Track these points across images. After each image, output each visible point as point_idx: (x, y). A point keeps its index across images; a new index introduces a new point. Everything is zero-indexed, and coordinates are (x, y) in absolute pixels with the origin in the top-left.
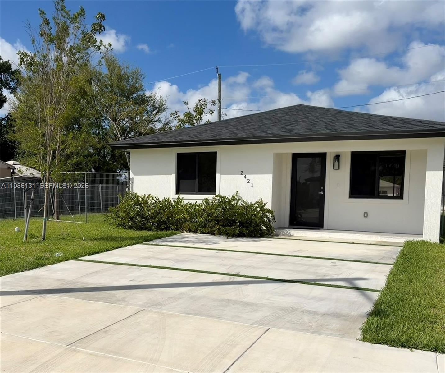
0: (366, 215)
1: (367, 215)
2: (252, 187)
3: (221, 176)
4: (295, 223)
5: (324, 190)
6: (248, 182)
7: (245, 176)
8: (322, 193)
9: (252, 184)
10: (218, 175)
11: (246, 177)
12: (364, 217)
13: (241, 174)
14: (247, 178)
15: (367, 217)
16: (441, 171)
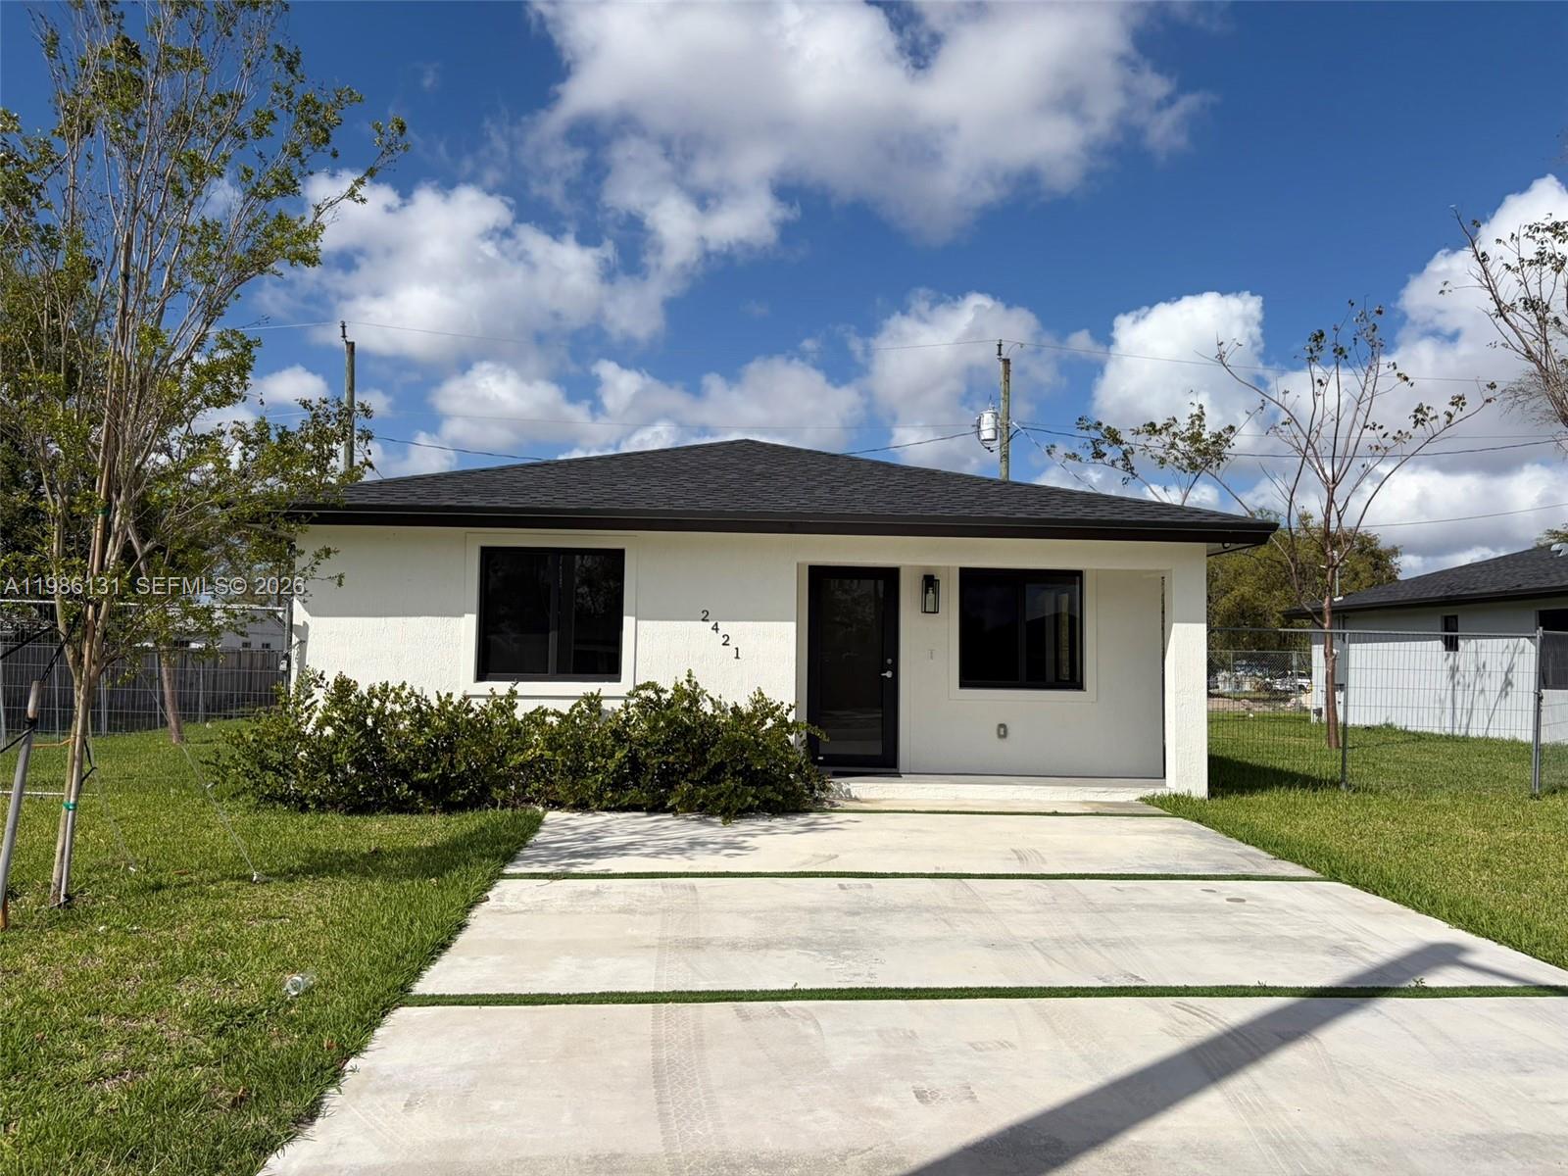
0: (1003, 731)
1: (1005, 732)
2: (737, 657)
3: (639, 622)
4: (821, 758)
5: (895, 668)
6: (724, 644)
7: (716, 624)
8: (889, 674)
9: (737, 649)
10: (628, 622)
11: (717, 630)
12: (1000, 736)
13: (703, 620)
14: (722, 632)
15: (1005, 736)
16: (1203, 622)
